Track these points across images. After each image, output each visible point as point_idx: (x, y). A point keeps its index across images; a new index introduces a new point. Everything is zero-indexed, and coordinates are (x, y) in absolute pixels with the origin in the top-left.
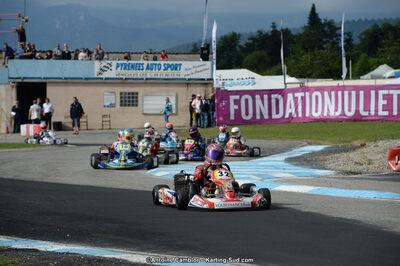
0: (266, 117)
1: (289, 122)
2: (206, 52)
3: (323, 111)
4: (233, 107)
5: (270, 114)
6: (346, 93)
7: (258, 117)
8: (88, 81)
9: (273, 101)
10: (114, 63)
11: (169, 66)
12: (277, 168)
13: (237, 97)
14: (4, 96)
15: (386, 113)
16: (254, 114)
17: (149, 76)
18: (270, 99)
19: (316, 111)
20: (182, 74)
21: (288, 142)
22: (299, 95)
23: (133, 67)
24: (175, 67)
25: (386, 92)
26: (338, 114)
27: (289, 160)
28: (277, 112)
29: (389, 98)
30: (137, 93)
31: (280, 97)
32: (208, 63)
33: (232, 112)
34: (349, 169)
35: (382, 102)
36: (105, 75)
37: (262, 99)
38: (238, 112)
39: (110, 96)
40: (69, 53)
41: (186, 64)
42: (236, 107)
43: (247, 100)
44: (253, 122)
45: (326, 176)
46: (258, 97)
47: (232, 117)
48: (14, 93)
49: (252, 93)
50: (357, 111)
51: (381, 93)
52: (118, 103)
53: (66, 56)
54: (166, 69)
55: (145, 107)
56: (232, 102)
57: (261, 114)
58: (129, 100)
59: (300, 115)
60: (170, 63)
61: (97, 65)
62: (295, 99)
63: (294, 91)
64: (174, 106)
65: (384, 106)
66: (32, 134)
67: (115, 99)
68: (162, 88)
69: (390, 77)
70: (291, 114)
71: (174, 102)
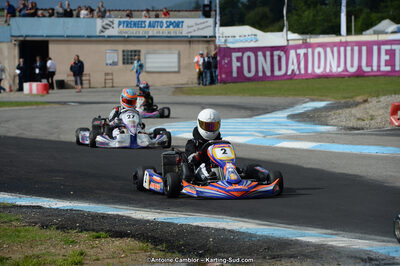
0: (268, 74)
1: (291, 79)
2: (207, 9)
3: (325, 68)
4: (235, 65)
5: (272, 71)
6: (349, 49)
7: (260, 74)
8: (90, 39)
9: (276, 58)
10: (116, 21)
11: (171, 23)
12: (279, 124)
13: (240, 54)
14: (6, 53)
15: (389, 68)
16: (257, 71)
17: (151, 34)
18: (272, 56)
19: (319, 67)
20: (185, 31)
21: (290, 99)
22: (302, 52)
23: (136, 25)
24: (177, 25)
25: (388, 47)
26: (340, 69)
27: (292, 117)
28: (280, 69)
29: (391, 53)
30: (139, 51)
31: (282, 54)
32: (210, 21)
33: (235, 69)
34: (351, 125)
35: (385, 57)
36: (107, 33)
37: (265, 56)
38: (240, 69)
39: (113, 54)
40: (71, 10)
41: (188, 22)
42: (239, 64)
43: (249, 58)
44: (256, 79)
45: (328, 133)
46: (260, 54)
47: (235, 74)
48: (16, 51)
49: (255, 50)
50: (360, 67)
51: (384, 48)
52: (121, 62)
53: (68, 14)
54: (168, 27)
55: (148, 65)
56: (234, 59)
57: (264, 72)
58: (132, 58)
60: (172, 20)
61: (99, 23)
62: (298, 56)
63: (296, 47)
64: (176, 64)
65: (386, 61)
66: (35, 91)
67: (118, 57)
68: (165, 46)
69: (393, 32)
70: (293, 70)
71: (176, 60)
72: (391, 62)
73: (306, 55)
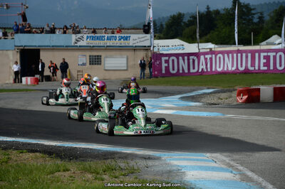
0: (186, 71)
1: (201, 75)
2: (147, 28)
3: (224, 68)
4: (164, 65)
5: (189, 69)
7: (181, 71)
8: (68, 48)
9: (191, 61)
10: (85, 36)
11: (122, 38)
15: (266, 68)
16: (178, 69)
17: (108, 45)
18: (188, 59)
19: (220, 67)
20: (131, 43)
22: (208, 57)
23: (98, 38)
24: (126, 38)
25: (265, 54)
26: (234, 69)
28: (194, 68)
29: (267, 58)
30: (101, 56)
31: (195, 58)
32: (148, 36)
33: (164, 68)
34: (213, 102)
35: (263, 61)
36: (79, 44)
37: (184, 60)
38: (167, 68)
39: (83, 58)
40: (55, 29)
41: (133, 36)
42: (166, 65)
43: (173, 60)
44: (178, 74)
46: (180, 58)
47: (164, 72)
48: (18, 56)
49: (177, 55)
50: (246, 67)
51: (262, 54)
52: (88, 63)
53: (53, 31)
54: (119, 40)
55: (106, 65)
56: (163, 62)
57: (183, 70)
58: (96, 61)
59: (209, 70)
60: (123, 35)
61: (74, 37)
62: (206, 59)
63: (205, 54)
64: (126, 65)
65: (264, 63)
66: (29, 83)
67: (86, 60)
68: (118, 52)
69: (279, 44)
70: (202, 69)
71: (125, 62)
72: (267, 64)
73: (211, 59)
